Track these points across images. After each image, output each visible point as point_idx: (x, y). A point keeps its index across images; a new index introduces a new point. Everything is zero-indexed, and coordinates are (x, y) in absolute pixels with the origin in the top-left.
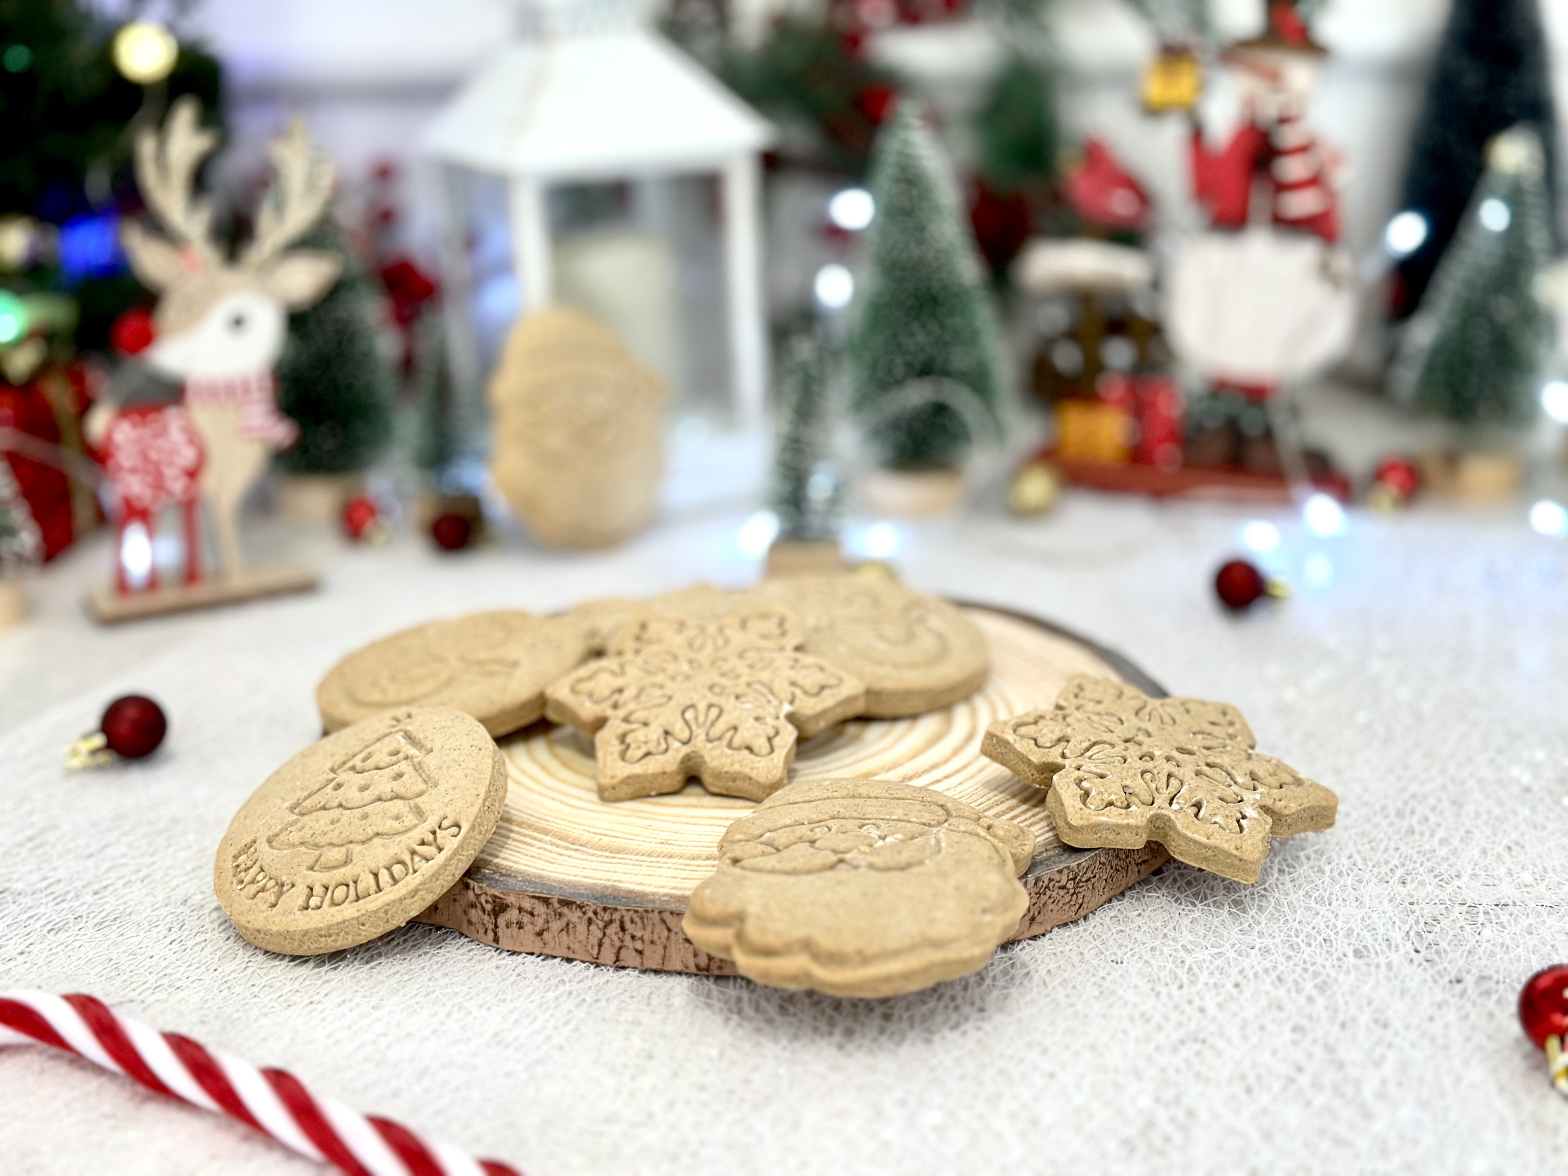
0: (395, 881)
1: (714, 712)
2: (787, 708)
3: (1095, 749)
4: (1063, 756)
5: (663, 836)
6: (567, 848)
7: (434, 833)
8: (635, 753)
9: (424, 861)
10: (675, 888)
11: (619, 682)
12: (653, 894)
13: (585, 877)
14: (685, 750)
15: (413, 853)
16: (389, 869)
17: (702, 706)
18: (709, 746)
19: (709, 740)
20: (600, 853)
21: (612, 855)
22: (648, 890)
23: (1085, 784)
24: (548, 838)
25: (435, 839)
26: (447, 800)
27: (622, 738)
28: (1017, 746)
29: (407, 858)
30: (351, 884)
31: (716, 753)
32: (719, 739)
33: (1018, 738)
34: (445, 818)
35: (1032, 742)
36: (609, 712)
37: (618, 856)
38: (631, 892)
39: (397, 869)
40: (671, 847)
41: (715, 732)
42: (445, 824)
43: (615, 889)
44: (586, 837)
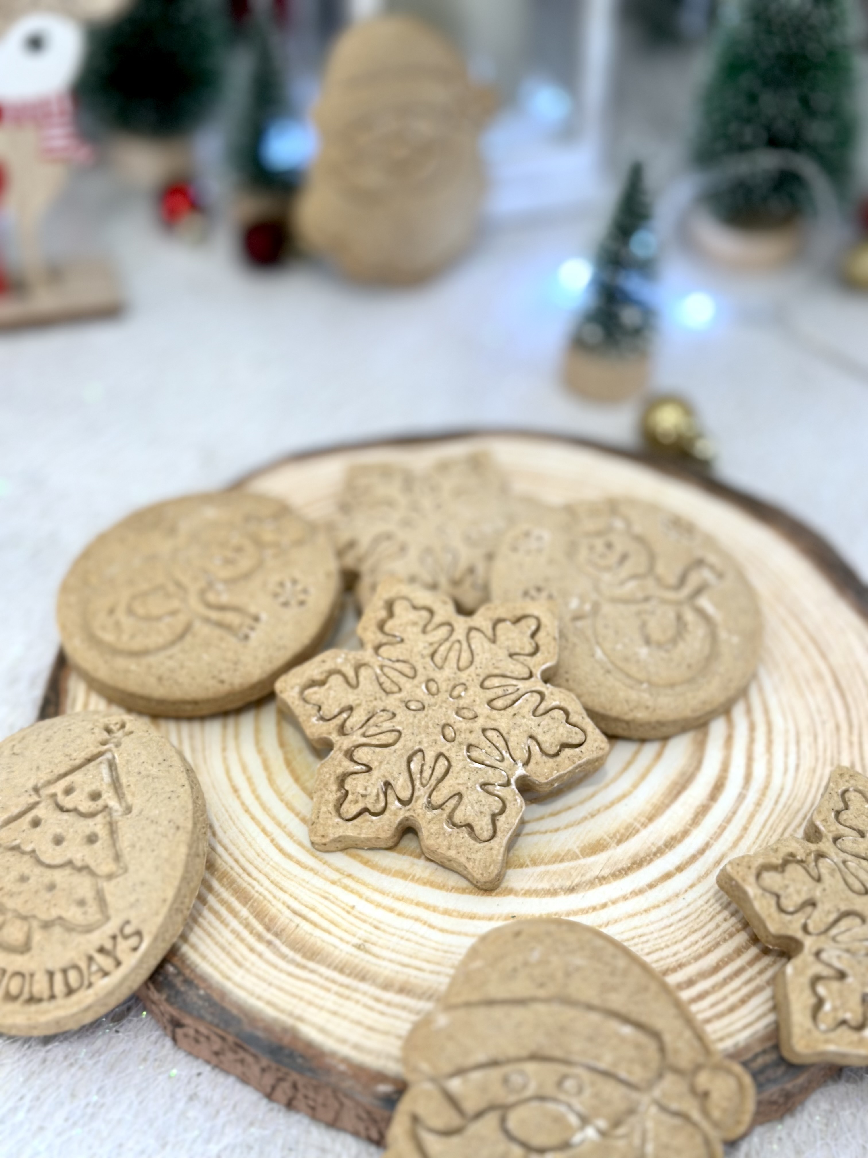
0: (70, 991)
1: (442, 763)
2: (520, 771)
3: (844, 924)
4: (805, 928)
5: (364, 931)
6: (260, 937)
7: (114, 938)
8: (350, 808)
9: (100, 974)
10: (356, 1047)
11: (350, 698)
12: (333, 1054)
13: (269, 1003)
14: (403, 813)
15: (90, 959)
16: (64, 971)
17: (430, 755)
18: (430, 814)
19: (431, 806)
20: (291, 954)
21: (304, 961)
22: (328, 1044)
23: (821, 989)
24: (244, 912)
25: (115, 946)
26: (132, 898)
27: (342, 780)
28: (757, 905)
29: (83, 965)
30: (28, 978)
31: (434, 828)
32: (440, 807)
33: (759, 892)
34: (128, 922)
35: (773, 901)
36: (334, 737)
37: (311, 965)
38: (309, 1045)
39: (73, 976)
40: (368, 957)
41: (438, 798)
42: (128, 930)
43: (294, 1034)
44: (285, 917)
